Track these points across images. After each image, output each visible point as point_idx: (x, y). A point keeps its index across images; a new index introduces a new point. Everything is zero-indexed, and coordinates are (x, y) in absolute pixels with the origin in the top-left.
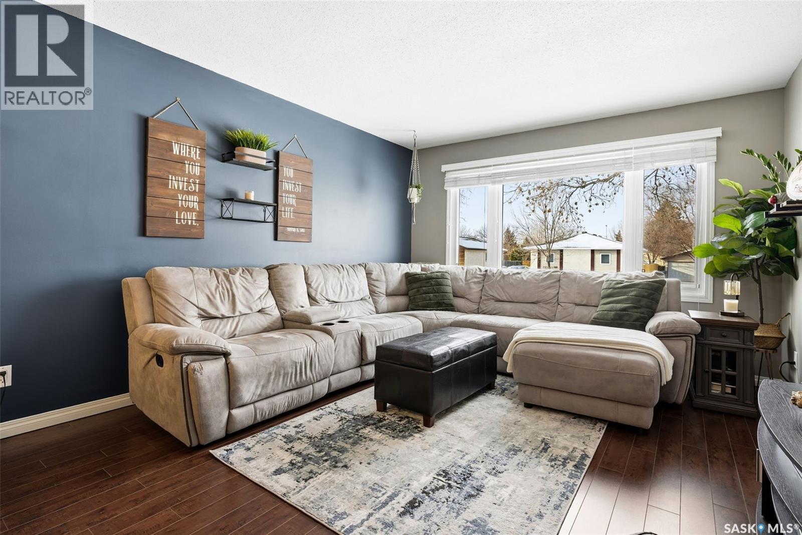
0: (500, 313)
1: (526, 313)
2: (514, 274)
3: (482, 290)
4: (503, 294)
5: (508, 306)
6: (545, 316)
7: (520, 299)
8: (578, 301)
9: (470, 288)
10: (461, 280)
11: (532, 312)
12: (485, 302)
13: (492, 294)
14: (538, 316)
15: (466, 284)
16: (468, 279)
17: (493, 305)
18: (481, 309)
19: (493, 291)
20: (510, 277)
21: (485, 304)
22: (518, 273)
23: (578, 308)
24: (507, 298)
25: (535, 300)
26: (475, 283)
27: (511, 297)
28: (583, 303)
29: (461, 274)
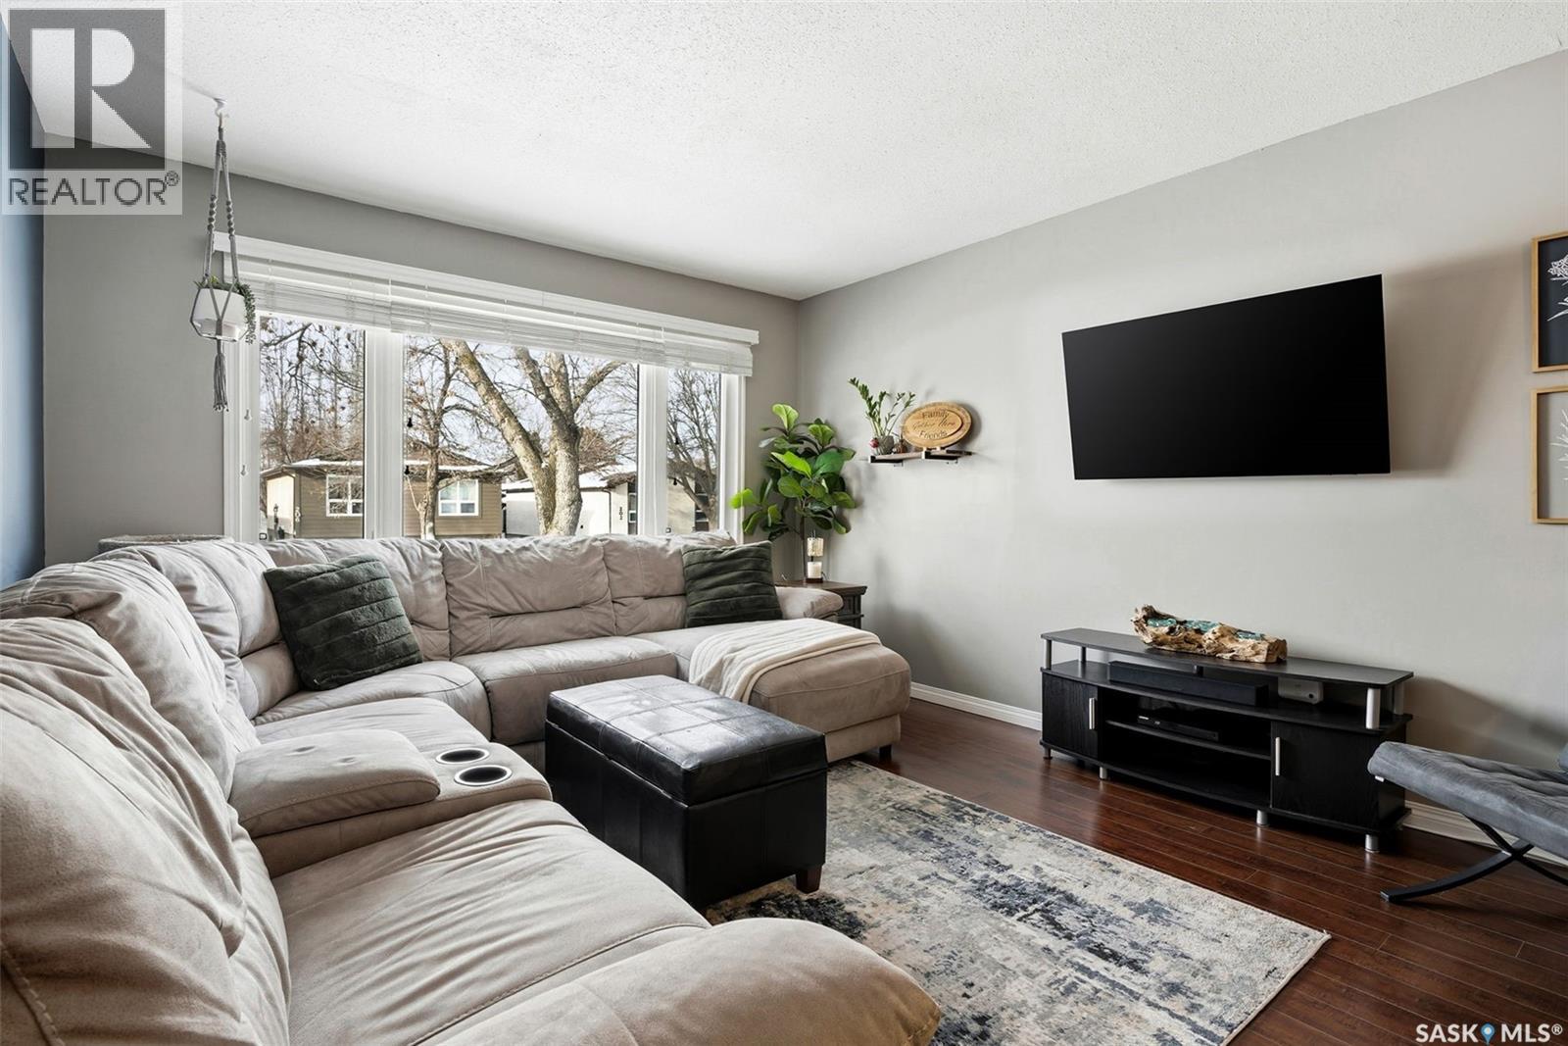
0: (513, 642)
1: (570, 631)
2: (518, 551)
3: (447, 598)
4: (512, 598)
5: (529, 624)
6: (604, 629)
7: (549, 604)
8: (648, 591)
9: (426, 595)
10: (403, 576)
11: (581, 626)
12: (468, 624)
13: (480, 601)
14: (594, 632)
15: (415, 586)
16: (416, 572)
17: (489, 628)
18: (462, 642)
19: (483, 594)
20: (516, 557)
21: (468, 629)
22: (525, 549)
23: (651, 603)
24: (523, 608)
25: (581, 599)
26: (432, 579)
27: (531, 604)
28: (655, 594)
29: (396, 560)
